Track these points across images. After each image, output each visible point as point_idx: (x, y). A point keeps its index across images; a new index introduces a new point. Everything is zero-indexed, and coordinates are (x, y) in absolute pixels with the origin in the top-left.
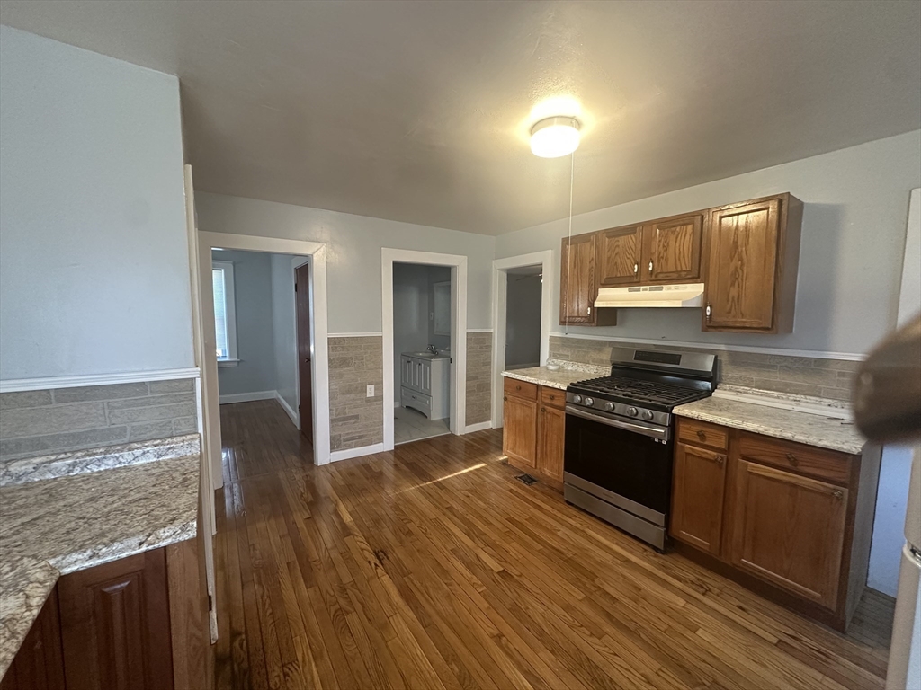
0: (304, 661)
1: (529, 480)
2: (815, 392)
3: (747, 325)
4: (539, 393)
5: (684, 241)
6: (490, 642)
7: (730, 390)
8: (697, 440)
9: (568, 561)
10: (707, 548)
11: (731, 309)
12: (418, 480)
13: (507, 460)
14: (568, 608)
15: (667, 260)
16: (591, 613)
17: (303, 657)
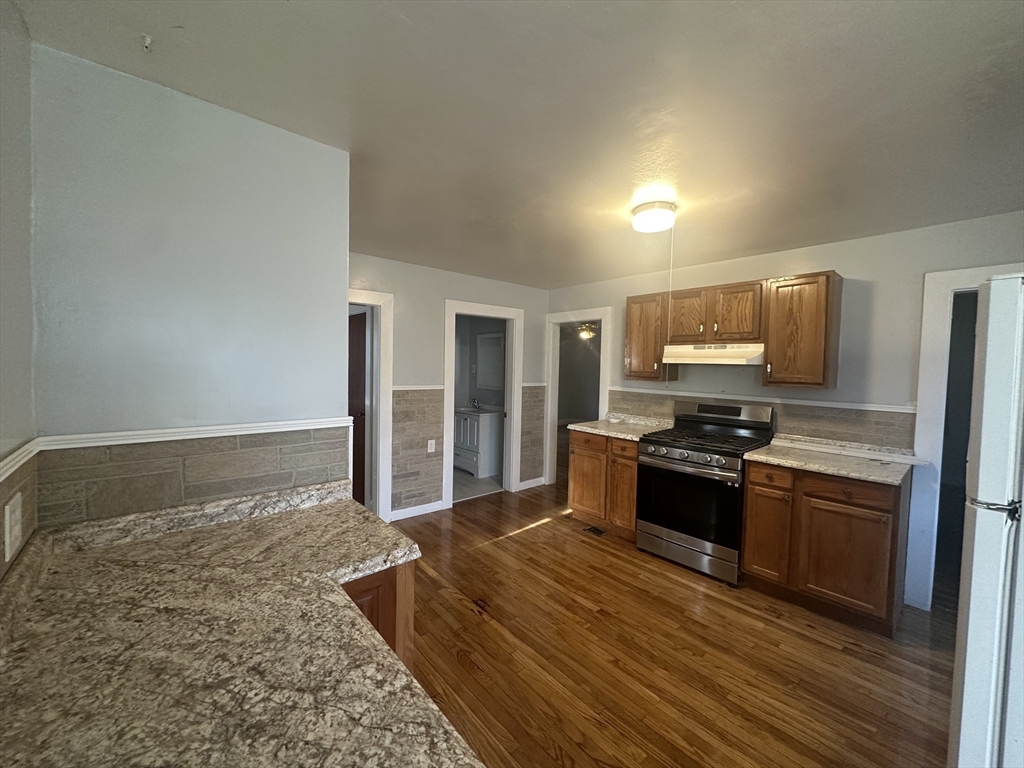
0: (446, 694)
1: (597, 531)
2: (856, 439)
3: (803, 381)
4: (609, 445)
5: (746, 306)
6: (610, 667)
7: (785, 439)
8: (766, 482)
9: (656, 599)
10: (776, 579)
11: (788, 367)
12: (490, 536)
13: (571, 514)
14: (667, 635)
15: (730, 322)
16: (689, 638)
17: (444, 691)
